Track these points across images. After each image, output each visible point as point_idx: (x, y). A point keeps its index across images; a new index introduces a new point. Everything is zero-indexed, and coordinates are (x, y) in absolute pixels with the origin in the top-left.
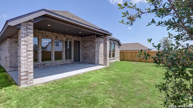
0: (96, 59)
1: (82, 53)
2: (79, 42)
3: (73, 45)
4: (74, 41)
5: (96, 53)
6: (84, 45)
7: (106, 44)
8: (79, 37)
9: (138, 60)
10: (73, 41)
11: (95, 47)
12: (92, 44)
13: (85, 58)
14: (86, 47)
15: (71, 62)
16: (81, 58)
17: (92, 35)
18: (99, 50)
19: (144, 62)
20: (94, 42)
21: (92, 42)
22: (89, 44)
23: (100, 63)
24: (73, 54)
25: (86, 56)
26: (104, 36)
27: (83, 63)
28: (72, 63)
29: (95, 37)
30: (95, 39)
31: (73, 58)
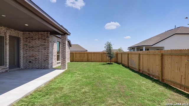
0: (50, 62)
1: (25, 55)
2: (18, 39)
3: (8, 42)
4: (10, 36)
5: (50, 55)
6: (29, 44)
7: (64, 45)
8: (19, 32)
9: (86, 61)
10: (8, 37)
11: (48, 47)
12: (43, 43)
13: (30, 62)
14: (33, 47)
15: (4, 71)
16: (22, 62)
17: (44, 31)
18: (52, 51)
19: (91, 62)
20: (47, 41)
21: (44, 41)
22: (38, 42)
23: (53, 67)
24: (8, 57)
25: (33, 58)
26: (61, 35)
27: (26, 68)
28: (7, 71)
29: (49, 34)
30: (48, 37)
31: (8, 64)
